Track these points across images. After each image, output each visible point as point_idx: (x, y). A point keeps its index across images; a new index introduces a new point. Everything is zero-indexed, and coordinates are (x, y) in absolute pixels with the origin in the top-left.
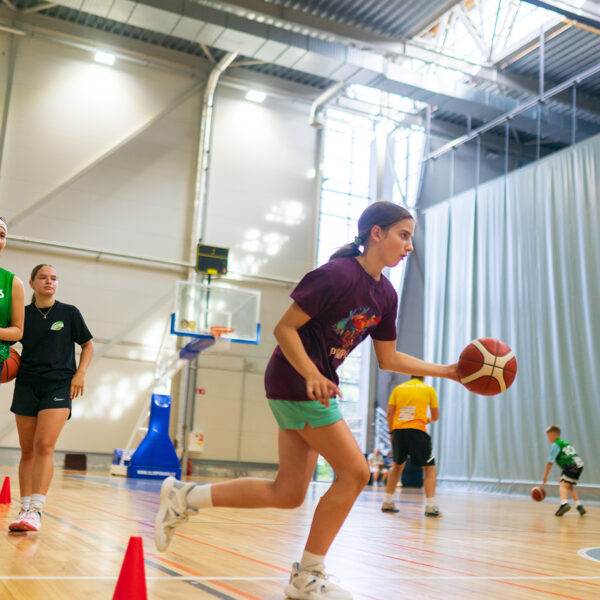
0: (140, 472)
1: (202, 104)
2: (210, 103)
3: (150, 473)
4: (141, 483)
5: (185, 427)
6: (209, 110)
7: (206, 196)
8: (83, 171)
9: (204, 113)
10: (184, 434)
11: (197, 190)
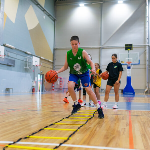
0: (125, 93)
1: (145, 5)
2: (147, 4)
3: (127, 93)
4: (125, 95)
5: (148, 83)
6: (147, 6)
7: (148, 28)
8: (119, 29)
9: (146, 7)
10: (148, 84)
11: (146, 26)
